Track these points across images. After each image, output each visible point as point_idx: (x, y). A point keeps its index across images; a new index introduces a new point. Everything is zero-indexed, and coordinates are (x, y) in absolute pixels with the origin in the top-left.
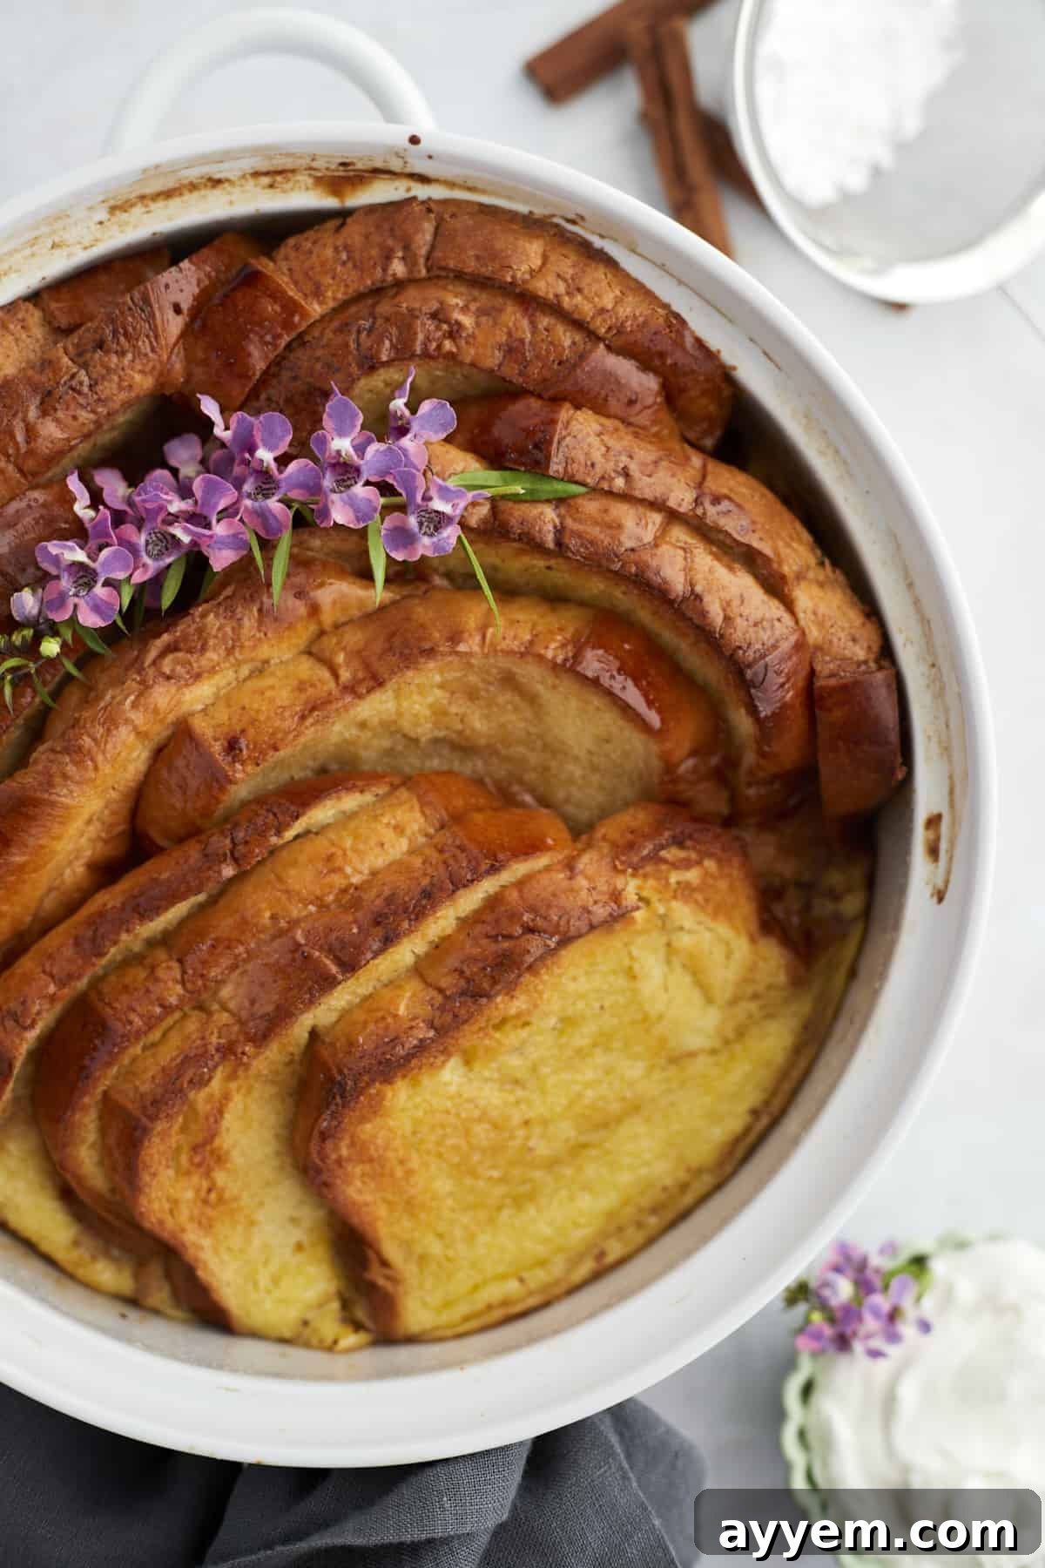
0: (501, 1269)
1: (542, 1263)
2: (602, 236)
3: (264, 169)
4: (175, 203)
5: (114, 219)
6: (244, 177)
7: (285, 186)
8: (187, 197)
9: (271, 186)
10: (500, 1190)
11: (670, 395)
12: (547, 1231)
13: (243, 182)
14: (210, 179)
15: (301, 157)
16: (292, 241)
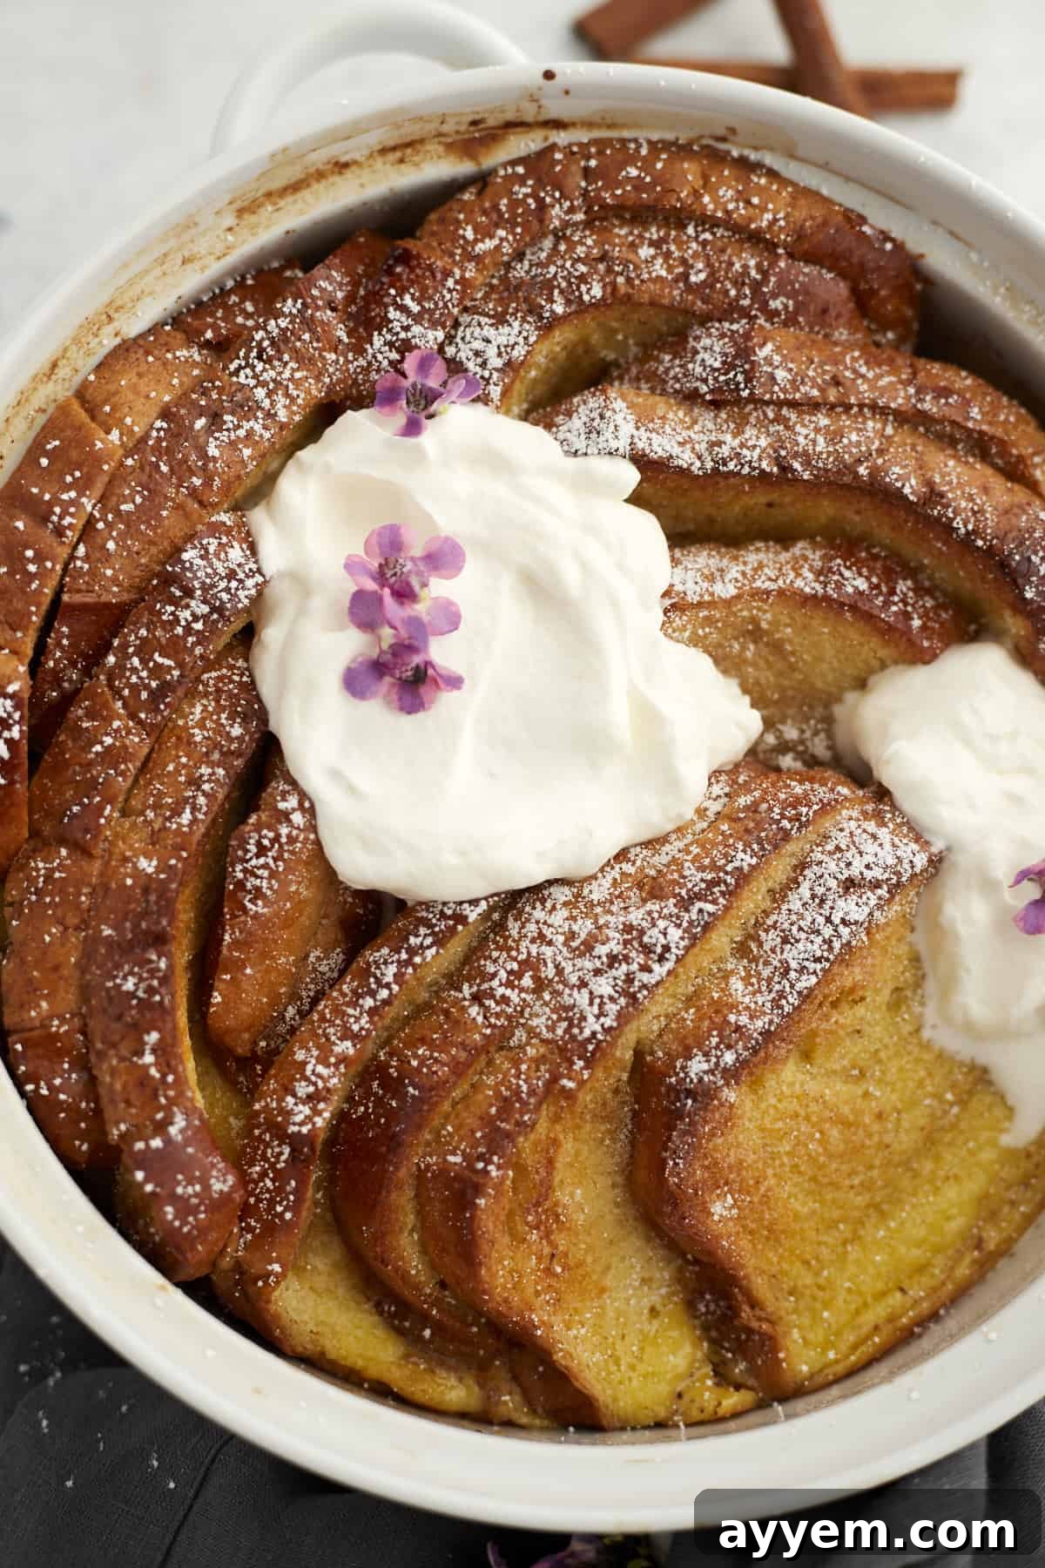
0: (880, 1286)
1: (922, 1269)
2: (756, 148)
3: (391, 143)
4: (306, 194)
5: (243, 223)
6: (371, 156)
7: (416, 159)
8: (315, 186)
9: (401, 161)
10: (860, 1201)
11: (863, 302)
12: (921, 1232)
13: (371, 162)
14: (337, 164)
15: (430, 121)
16: (433, 216)
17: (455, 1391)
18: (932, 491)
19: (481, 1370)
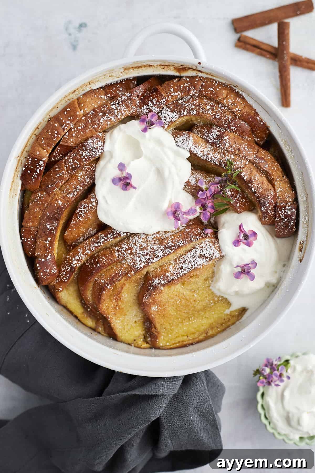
0: (183, 334)
1: (193, 333)
2: (242, 91)
3: (162, 64)
4: (140, 69)
5: (125, 72)
6: (157, 65)
7: (167, 69)
8: (143, 68)
9: (164, 68)
10: (186, 315)
11: (253, 131)
12: (196, 326)
13: (157, 67)
14: (149, 65)
15: (172, 63)
16: (166, 83)
17: (90, 322)
18: (251, 180)
19: (97, 321)
